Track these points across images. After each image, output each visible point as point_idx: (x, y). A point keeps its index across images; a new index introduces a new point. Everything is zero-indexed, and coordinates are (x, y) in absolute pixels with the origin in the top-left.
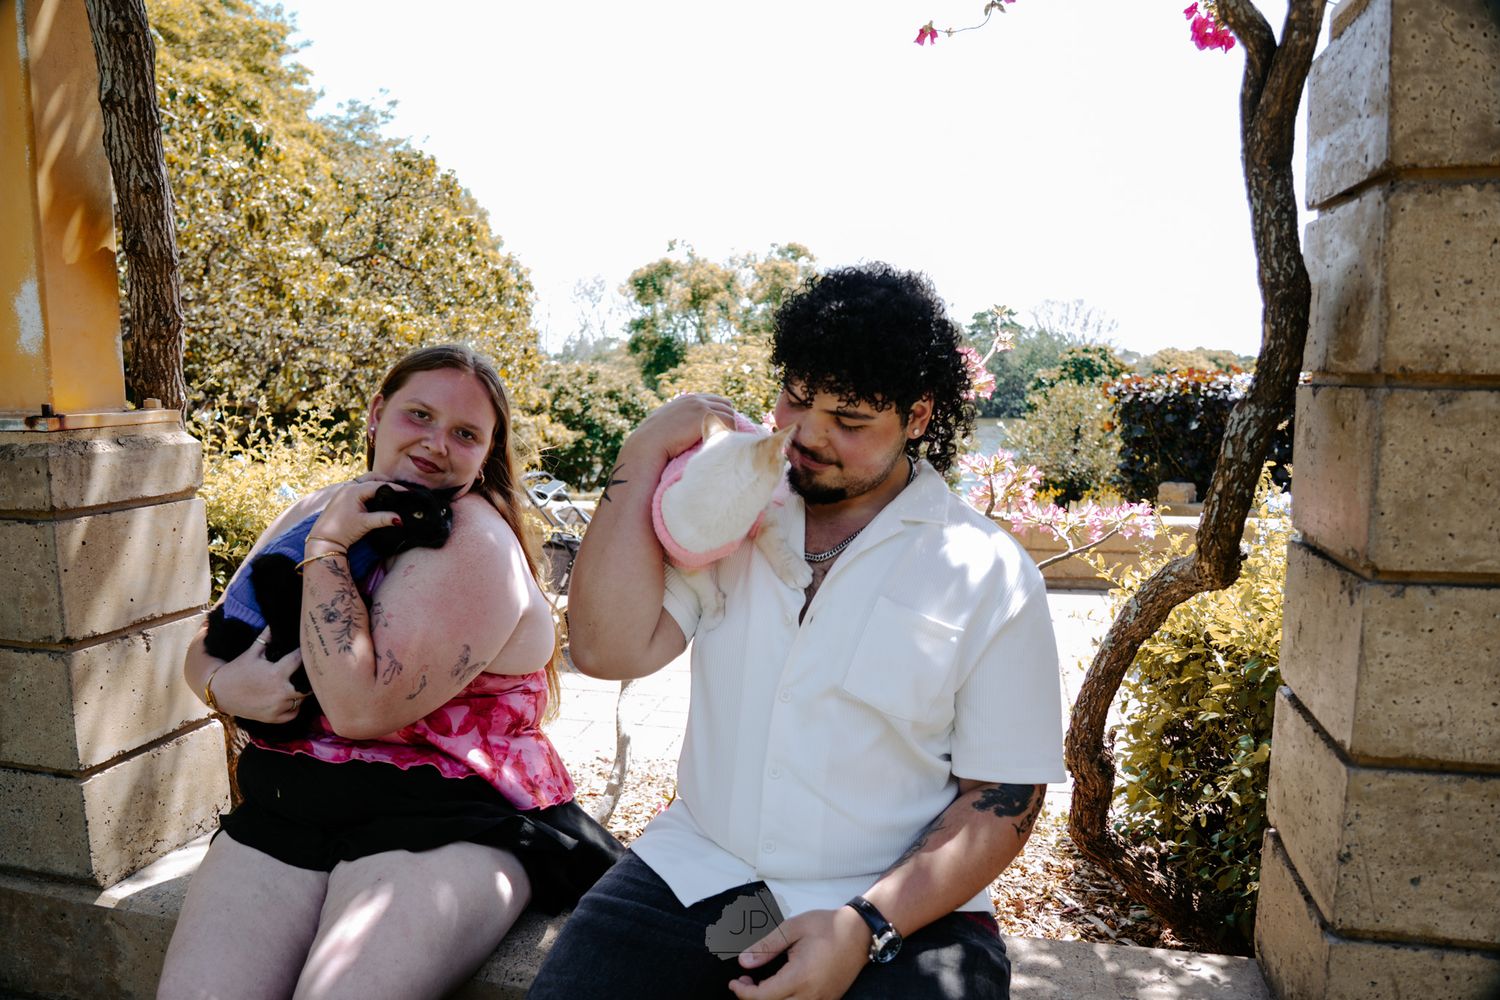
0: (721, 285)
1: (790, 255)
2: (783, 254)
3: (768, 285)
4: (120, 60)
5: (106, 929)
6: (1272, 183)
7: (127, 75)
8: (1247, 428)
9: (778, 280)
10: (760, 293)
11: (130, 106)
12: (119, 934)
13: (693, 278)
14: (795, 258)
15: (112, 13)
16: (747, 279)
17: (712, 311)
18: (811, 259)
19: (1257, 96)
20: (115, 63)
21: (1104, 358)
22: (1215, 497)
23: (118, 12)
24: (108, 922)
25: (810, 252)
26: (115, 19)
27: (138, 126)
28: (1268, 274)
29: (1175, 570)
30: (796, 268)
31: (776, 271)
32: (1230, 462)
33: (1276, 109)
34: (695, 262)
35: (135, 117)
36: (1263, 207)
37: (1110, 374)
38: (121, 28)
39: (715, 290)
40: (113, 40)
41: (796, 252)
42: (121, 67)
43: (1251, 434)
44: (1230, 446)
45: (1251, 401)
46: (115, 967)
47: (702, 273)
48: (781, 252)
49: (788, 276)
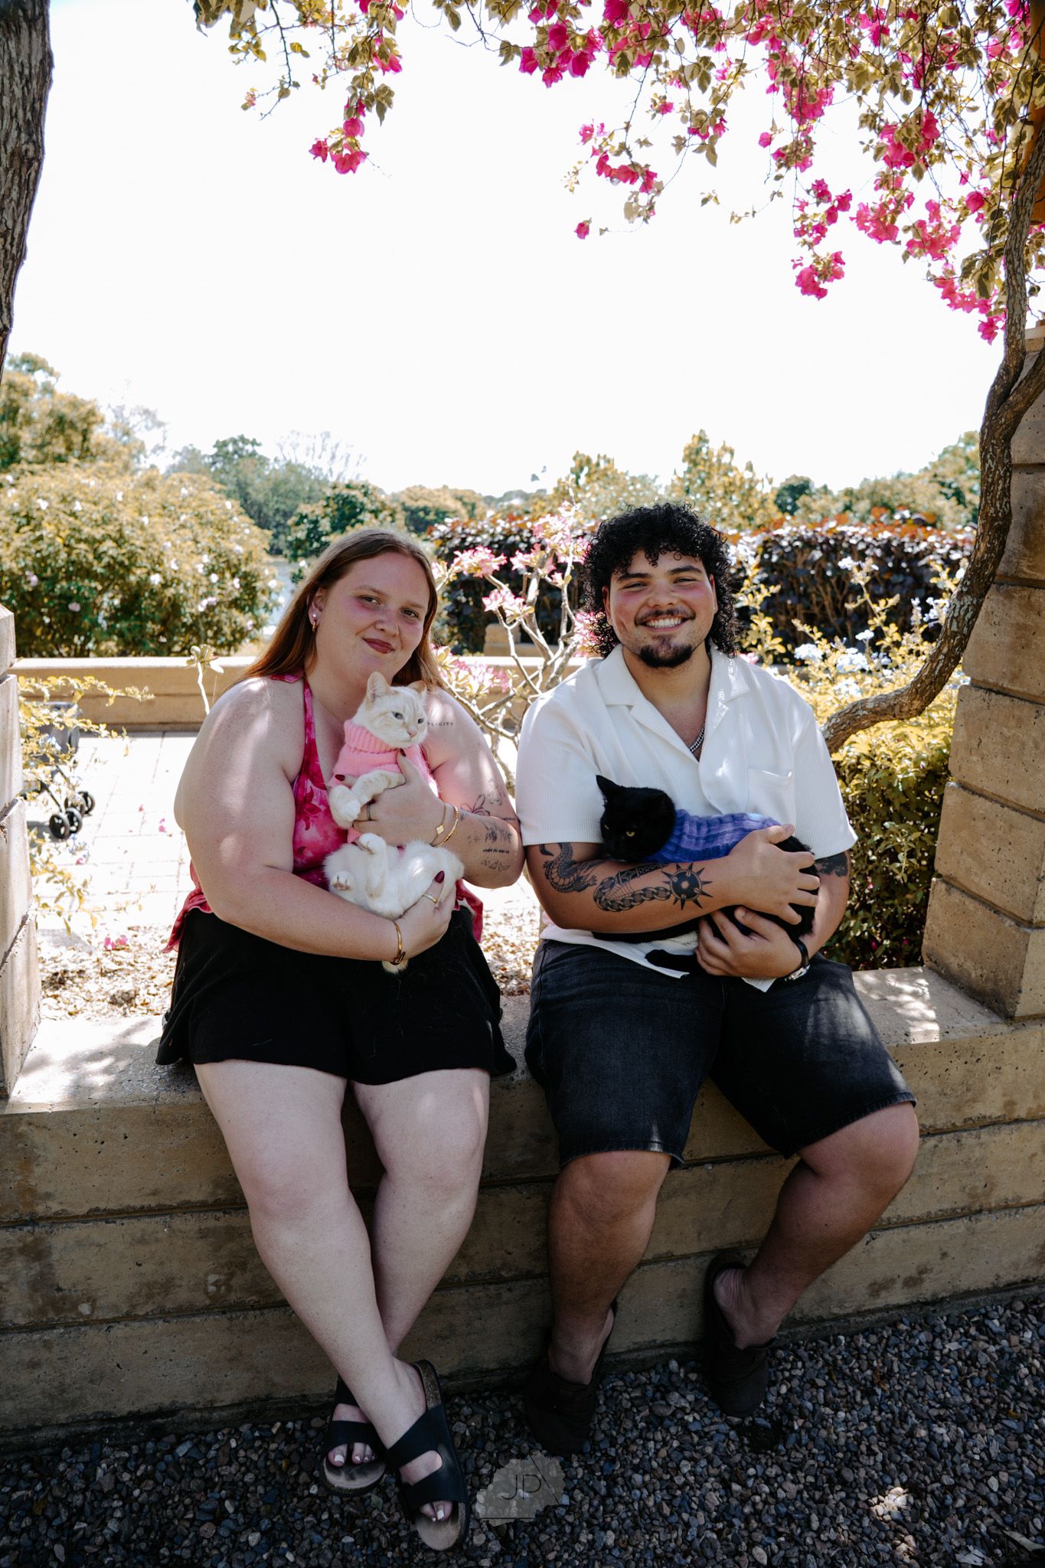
1: (24, 367)
2: (17, 366)
4: (16, 187)
5: (20, 1136)
6: (1003, 452)
7: (18, 204)
8: (967, 611)
9: (14, 396)
11: (13, 239)
12: (38, 1137)
14: (31, 371)
15: (23, 135)
18: (51, 373)
19: (1006, 395)
20: (10, 189)
21: (365, 494)
22: (941, 657)
23: (30, 135)
24: (23, 1128)
25: (50, 365)
26: (27, 142)
27: (13, 259)
28: (992, 510)
29: (870, 706)
30: (35, 383)
31: (11, 385)
32: (955, 634)
33: (1021, 406)
35: (14, 251)
36: (996, 469)
37: (372, 512)
38: (31, 154)
40: (17, 163)
41: (31, 363)
42: (14, 195)
43: (969, 615)
44: (955, 623)
45: (967, 593)
46: (32, 1172)
49: (26, 394)
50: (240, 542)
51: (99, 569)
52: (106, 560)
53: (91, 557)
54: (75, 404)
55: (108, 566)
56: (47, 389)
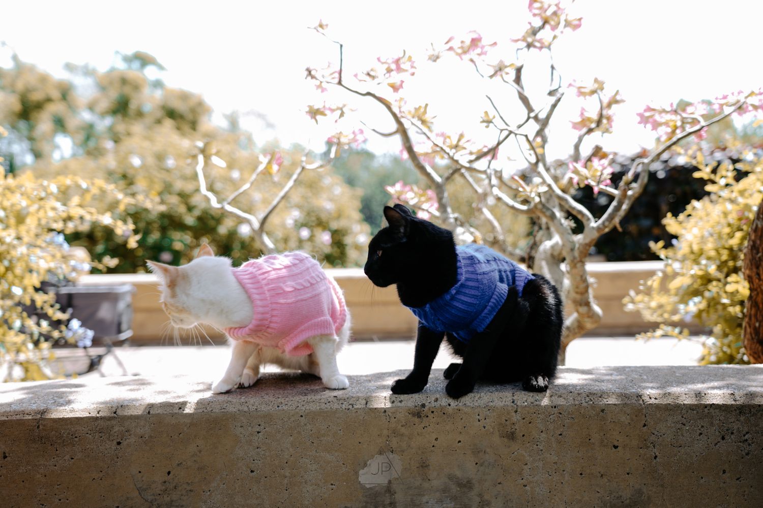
0: (55, 94)
1: (136, 63)
2: (129, 62)
3: (114, 94)
9: (127, 90)
10: (104, 104)
13: (20, 86)
14: (143, 67)
16: (84, 88)
17: (44, 124)
18: (161, 67)
25: (160, 61)
30: (146, 77)
31: (124, 81)
34: (21, 68)
39: (49, 100)
41: (144, 60)
47: (32, 80)
48: (128, 59)
49: (137, 87)
50: (331, 200)
51: (190, 220)
52: (197, 213)
53: (182, 209)
54: (185, 96)
55: (200, 219)
56: (158, 84)
